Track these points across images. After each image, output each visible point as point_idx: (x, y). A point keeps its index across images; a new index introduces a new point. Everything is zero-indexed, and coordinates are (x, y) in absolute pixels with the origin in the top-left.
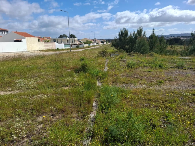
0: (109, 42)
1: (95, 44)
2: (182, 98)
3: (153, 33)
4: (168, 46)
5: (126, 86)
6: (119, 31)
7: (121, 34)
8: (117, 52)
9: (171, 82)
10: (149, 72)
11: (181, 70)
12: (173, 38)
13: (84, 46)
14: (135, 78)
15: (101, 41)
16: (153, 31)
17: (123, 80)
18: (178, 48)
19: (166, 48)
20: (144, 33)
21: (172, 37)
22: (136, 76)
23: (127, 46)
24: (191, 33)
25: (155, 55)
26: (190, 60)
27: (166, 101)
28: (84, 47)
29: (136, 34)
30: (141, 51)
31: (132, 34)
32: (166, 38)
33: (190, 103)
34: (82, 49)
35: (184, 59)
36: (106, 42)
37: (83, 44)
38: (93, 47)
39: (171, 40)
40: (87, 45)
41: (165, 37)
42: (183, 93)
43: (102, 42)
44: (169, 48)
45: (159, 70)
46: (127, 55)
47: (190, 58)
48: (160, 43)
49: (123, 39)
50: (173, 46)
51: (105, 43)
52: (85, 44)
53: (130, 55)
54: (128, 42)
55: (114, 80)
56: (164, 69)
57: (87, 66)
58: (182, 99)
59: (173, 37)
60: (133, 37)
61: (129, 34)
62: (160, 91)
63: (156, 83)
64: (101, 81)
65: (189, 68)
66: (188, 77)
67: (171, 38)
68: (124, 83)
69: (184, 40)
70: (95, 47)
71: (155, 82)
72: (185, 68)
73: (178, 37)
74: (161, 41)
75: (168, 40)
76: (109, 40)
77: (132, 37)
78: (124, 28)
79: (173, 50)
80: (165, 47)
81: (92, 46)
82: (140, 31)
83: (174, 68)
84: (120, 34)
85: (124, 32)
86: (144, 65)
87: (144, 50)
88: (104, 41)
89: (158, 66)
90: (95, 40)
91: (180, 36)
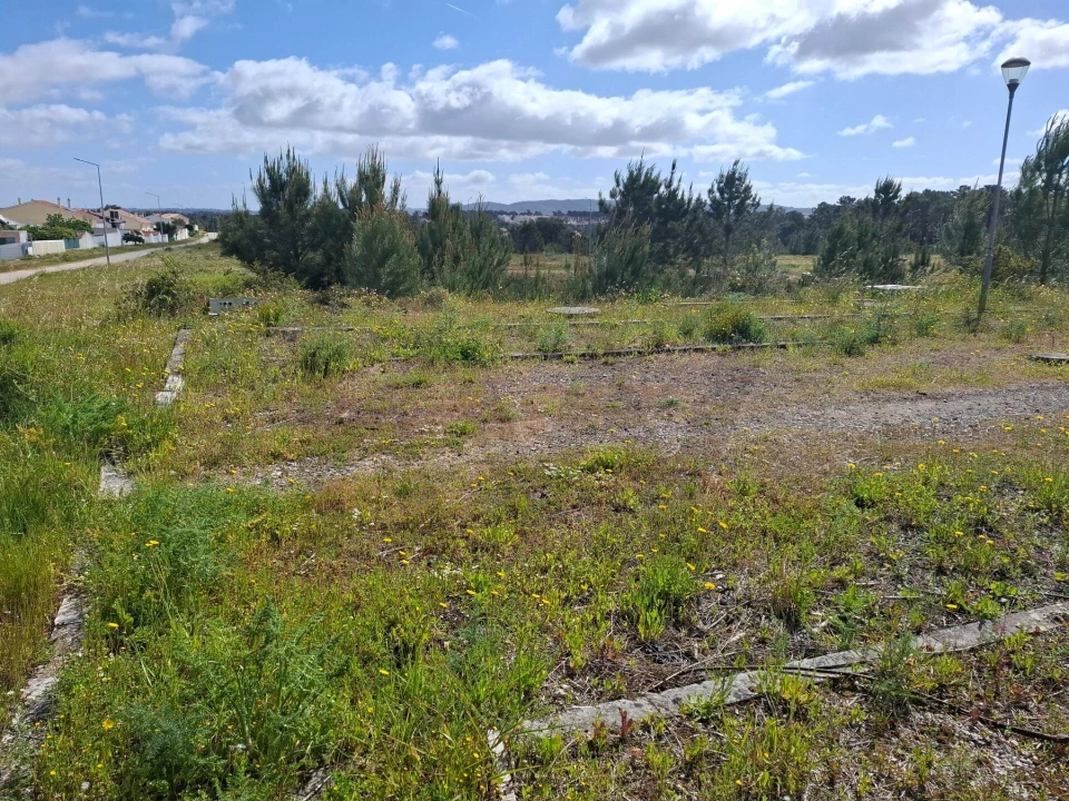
0: (209, 229)
1: (114, 239)
2: (545, 491)
3: (440, 192)
4: (509, 259)
5: (285, 473)
6: (258, 168)
7: (267, 184)
8: (248, 284)
9: (507, 425)
10: (417, 385)
11: (553, 367)
12: (534, 218)
13: (30, 251)
14: (341, 422)
15: (155, 218)
16: (438, 183)
17: (275, 445)
18: (555, 265)
19: (503, 267)
20: (396, 190)
21: (529, 213)
22: (345, 415)
23: (311, 255)
24: (597, 198)
25: (450, 299)
26: (591, 321)
27: (475, 518)
28: (31, 258)
29: (356, 191)
30: (380, 280)
31: (333, 189)
32: (507, 219)
33: (574, 507)
34: (17, 268)
35: (570, 316)
36: (190, 228)
37: (23, 236)
38: (102, 261)
39: (527, 229)
40: (58, 246)
41: (502, 213)
42: (552, 470)
43: (158, 224)
44: (515, 266)
45: (462, 372)
46: (312, 303)
47: (593, 310)
48: (478, 244)
49: (283, 211)
50: (534, 257)
51: (183, 234)
52: (36, 235)
53: (324, 302)
54: (313, 231)
55: (217, 450)
56: (484, 366)
57: (22, 380)
58: (543, 495)
59: (537, 213)
60: (341, 206)
61: (317, 191)
62: (457, 472)
63: (441, 436)
64: (131, 465)
65: (583, 355)
66: (577, 395)
67: (527, 218)
68: (276, 456)
69: (577, 228)
70: (116, 259)
71: (439, 433)
72: (569, 358)
73: (555, 214)
74: (477, 233)
75: (513, 226)
76: (206, 219)
77: (336, 205)
78: (285, 153)
79: (532, 273)
80: (499, 263)
81: (91, 254)
82: (371, 179)
83: (526, 357)
84: (262, 187)
85: (285, 177)
86: (393, 355)
87: (398, 275)
88: (179, 222)
89: (460, 356)
90: (112, 217)
91: (565, 212)
